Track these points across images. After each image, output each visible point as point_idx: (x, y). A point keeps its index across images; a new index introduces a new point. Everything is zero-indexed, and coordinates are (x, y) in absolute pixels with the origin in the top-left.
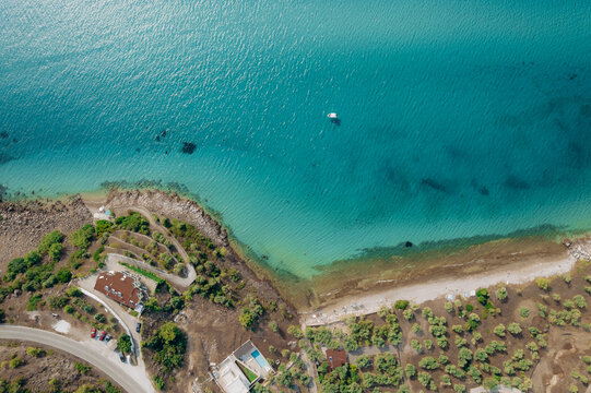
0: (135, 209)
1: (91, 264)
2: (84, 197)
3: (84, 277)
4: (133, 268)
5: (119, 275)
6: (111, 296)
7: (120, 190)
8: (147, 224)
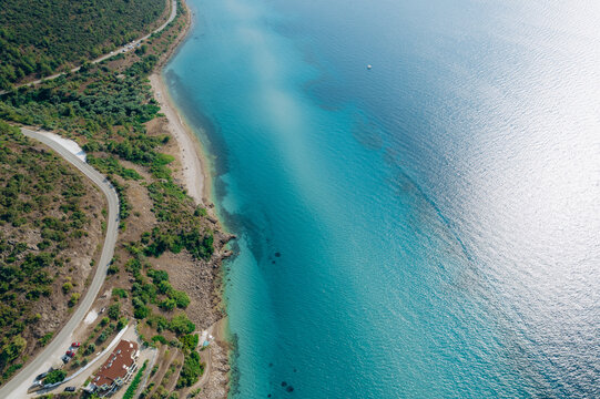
0: (207, 370)
2: (223, 321)
4: (140, 375)
5: (131, 363)
7: (229, 352)
8: (189, 384)
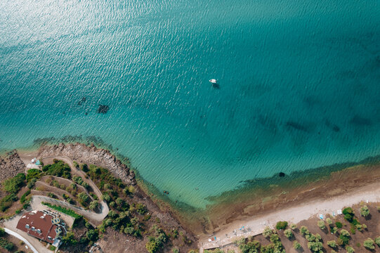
0: (59, 158)
1: (18, 205)
2: (20, 152)
3: (10, 218)
4: (55, 207)
5: (40, 213)
6: (31, 233)
7: (49, 145)
8: (69, 169)
